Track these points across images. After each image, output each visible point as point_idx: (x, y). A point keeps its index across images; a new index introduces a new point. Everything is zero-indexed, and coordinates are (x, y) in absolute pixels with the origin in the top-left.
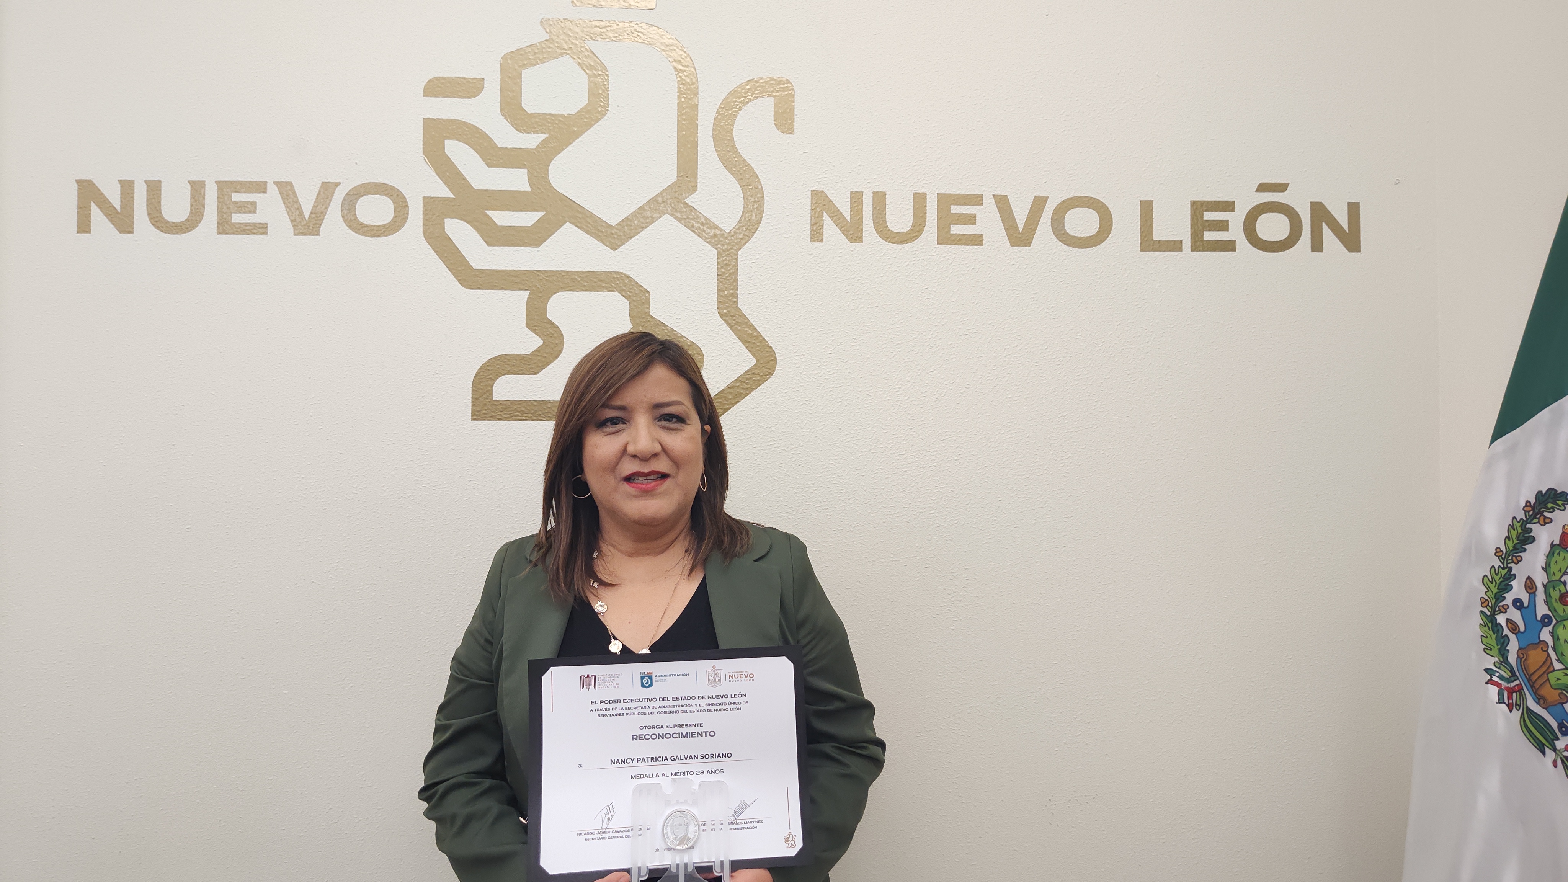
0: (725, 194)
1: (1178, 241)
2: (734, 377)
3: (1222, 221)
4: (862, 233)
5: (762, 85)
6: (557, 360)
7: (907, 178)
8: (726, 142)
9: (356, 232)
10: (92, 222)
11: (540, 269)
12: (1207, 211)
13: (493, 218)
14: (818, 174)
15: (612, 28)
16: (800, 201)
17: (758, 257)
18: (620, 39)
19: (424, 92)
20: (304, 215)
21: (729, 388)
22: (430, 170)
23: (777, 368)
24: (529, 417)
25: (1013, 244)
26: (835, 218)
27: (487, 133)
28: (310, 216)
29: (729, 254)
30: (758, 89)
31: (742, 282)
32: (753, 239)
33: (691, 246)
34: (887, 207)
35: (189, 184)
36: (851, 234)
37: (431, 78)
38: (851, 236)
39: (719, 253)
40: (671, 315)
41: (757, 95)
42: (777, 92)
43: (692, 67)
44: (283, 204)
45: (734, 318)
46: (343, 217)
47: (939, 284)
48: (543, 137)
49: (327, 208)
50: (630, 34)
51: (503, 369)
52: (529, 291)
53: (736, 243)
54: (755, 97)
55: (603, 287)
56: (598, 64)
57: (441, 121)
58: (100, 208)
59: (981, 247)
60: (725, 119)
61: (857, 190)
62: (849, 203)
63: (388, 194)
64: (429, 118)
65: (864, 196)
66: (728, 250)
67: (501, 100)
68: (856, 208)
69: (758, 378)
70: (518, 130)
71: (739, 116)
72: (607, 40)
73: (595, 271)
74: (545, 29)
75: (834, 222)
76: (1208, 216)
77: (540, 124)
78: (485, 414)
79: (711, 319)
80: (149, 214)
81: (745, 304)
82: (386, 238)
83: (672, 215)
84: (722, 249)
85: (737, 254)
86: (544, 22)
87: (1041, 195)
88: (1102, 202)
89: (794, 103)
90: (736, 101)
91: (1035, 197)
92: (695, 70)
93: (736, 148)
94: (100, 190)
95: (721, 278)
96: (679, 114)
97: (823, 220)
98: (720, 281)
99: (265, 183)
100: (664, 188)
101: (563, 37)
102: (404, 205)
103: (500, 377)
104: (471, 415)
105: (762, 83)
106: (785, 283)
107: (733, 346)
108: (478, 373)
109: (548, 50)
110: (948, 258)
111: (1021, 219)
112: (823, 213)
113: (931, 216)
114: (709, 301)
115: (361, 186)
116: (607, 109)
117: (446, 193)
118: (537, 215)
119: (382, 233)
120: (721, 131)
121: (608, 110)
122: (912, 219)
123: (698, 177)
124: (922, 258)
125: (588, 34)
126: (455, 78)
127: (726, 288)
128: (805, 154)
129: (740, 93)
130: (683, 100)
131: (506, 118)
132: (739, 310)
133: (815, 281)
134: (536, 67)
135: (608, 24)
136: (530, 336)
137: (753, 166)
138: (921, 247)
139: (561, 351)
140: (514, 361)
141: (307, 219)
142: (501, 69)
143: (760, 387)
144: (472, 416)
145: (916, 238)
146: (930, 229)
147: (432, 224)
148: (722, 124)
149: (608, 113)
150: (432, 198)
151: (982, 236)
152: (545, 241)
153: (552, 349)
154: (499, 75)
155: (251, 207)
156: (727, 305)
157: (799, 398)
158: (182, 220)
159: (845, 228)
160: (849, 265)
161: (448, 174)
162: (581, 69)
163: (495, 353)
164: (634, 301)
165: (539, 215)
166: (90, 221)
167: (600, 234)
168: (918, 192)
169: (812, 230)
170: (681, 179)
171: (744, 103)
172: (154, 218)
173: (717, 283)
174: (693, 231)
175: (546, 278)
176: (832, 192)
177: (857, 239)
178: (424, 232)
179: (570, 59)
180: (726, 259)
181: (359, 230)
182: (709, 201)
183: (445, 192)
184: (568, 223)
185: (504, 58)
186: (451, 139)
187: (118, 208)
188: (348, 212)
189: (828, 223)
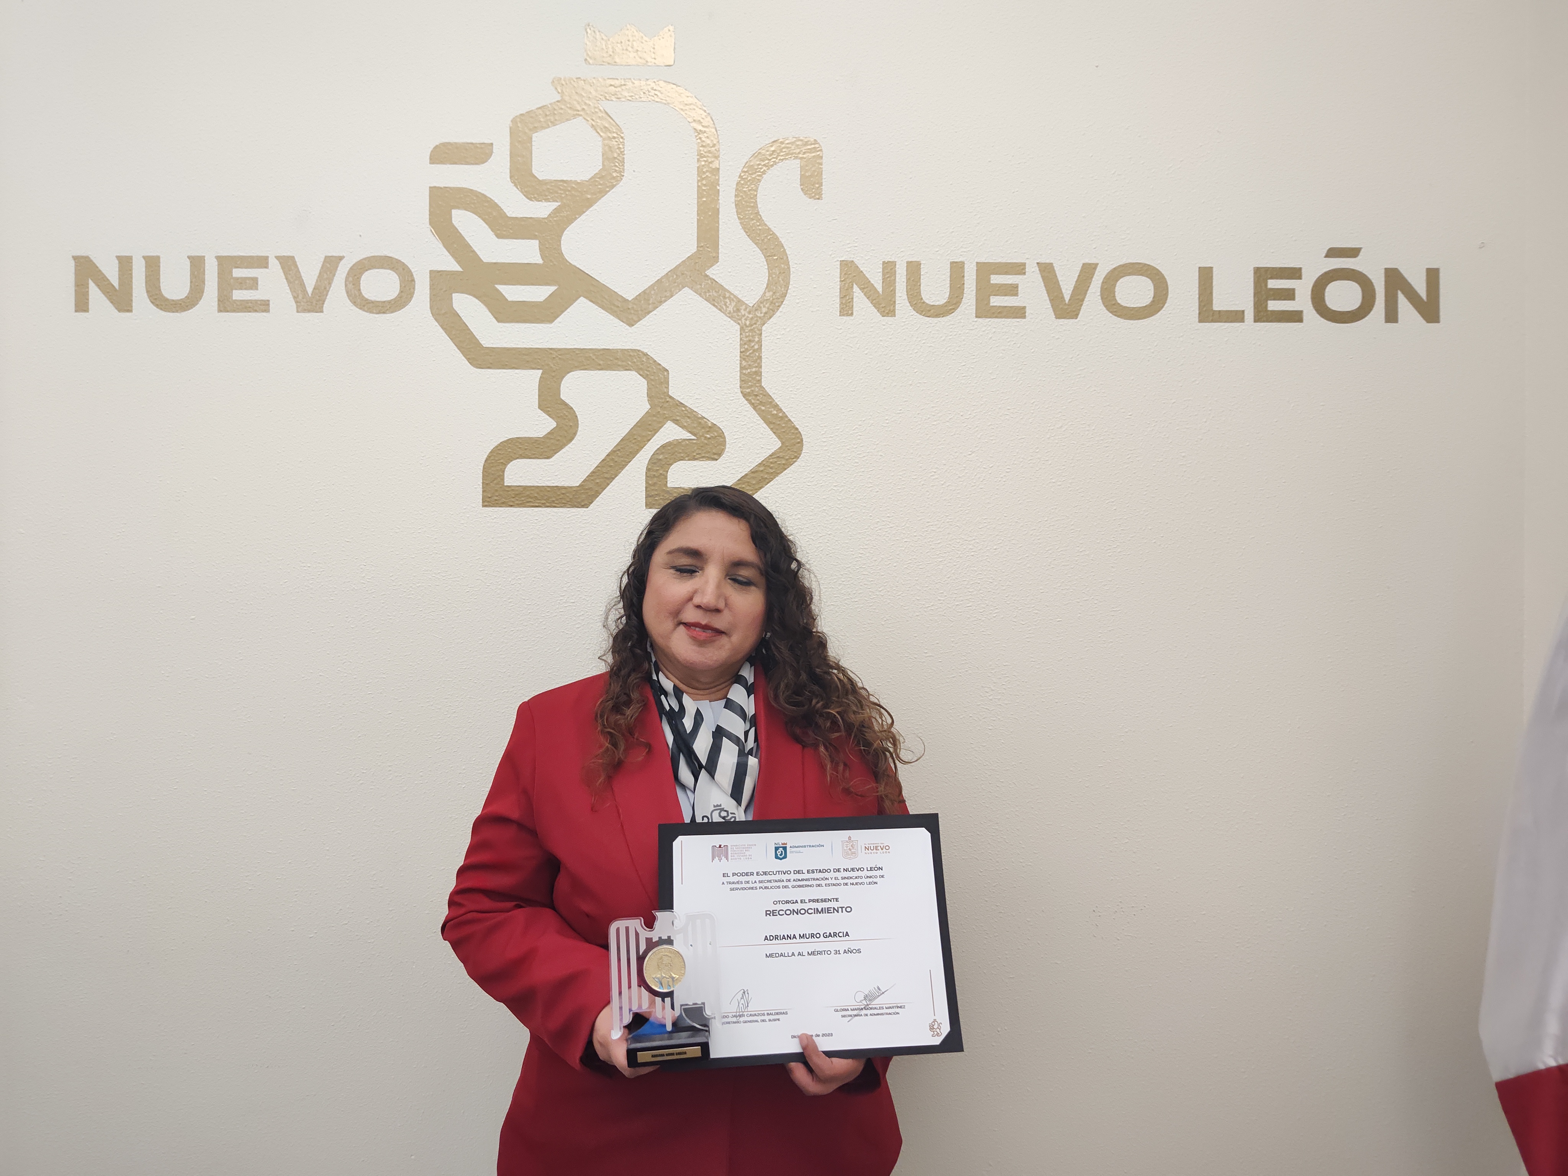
0: (749, 266)
1: (1240, 311)
2: (757, 460)
3: (1289, 289)
4: (894, 306)
5: (787, 146)
6: (571, 444)
7: (944, 246)
8: (749, 209)
9: (361, 309)
10: (90, 300)
11: (553, 347)
12: (1271, 278)
13: (504, 293)
14: (848, 242)
15: (627, 87)
16: (828, 272)
17: (783, 332)
18: (637, 99)
19: (431, 159)
20: (307, 292)
21: (752, 472)
22: (437, 242)
23: (803, 451)
24: (545, 503)
25: (1058, 317)
26: (865, 290)
27: (496, 201)
28: (313, 292)
29: (752, 330)
30: (784, 150)
31: (766, 360)
32: (778, 314)
33: (712, 321)
34: (922, 277)
35: (188, 260)
36: (883, 307)
37: (437, 144)
38: (883, 310)
39: (742, 329)
40: (691, 395)
41: (782, 158)
42: (804, 153)
43: (712, 128)
44: (285, 280)
45: (758, 398)
46: (347, 292)
47: (977, 360)
48: (555, 205)
49: (330, 284)
50: (647, 92)
51: (515, 453)
52: (541, 371)
53: (760, 318)
54: (780, 160)
55: (619, 365)
56: (614, 126)
57: (448, 189)
58: (98, 286)
59: (1024, 320)
60: (749, 183)
61: (890, 260)
62: (881, 274)
63: (393, 268)
64: (435, 187)
65: (897, 266)
66: (752, 325)
67: (510, 166)
68: (889, 279)
69: (784, 462)
70: (528, 198)
71: (763, 181)
72: (623, 100)
73: (611, 348)
74: (556, 89)
75: (864, 294)
76: (1273, 284)
77: (551, 191)
78: (496, 500)
79: (732, 398)
80: (148, 292)
81: (768, 383)
82: (392, 314)
83: (692, 288)
84: (745, 324)
85: (761, 330)
86: (557, 82)
87: (1089, 262)
88: (1157, 269)
89: (822, 165)
90: (759, 165)
91: (1084, 264)
92: (716, 131)
93: (760, 215)
94: (97, 267)
95: (744, 355)
96: (699, 178)
97: (853, 292)
98: (742, 358)
99: (268, 257)
100: (684, 259)
101: (577, 98)
102: (410, 280)
103: (512, 461)
104: (481, 501)
105: (788, 144)
106: (812, 359)
107: (757, 427)
108: (489, 457)
109: (562, 111)
110: (987, 332)
111: (1067, 287)
112: (853, 285)
113: (969, 287)
114: (731, 380)
115: (365, 259)
116: (622, 174)
117: (453, 266)
118: (549, 290)
119: (387, 310)
120: (744, 197)
121: (623, 176)
122: (949, 290)
123: (720, 247)
124: (960, 332)
125: (602, 93)
126: (463, 143)
127: (749, 365)
128: (834, 221)
129: (764, 155)
130: (703, 163)
131: (516, 185)
132: (763, 389)
133: (843, 358)
134: (547, 130)
135: (623, 83)
136: (543, 418)
137: (778, 235)
138: (959, 321)
139: (575, 434)
140: (526, 444)
141: (310, 295)
142: (511, 133)
143: (785, 472)
144: (483, 502)
145: (953, 311)
146: (968, 301)
147: (440, 300)
148: (745, 189)
149: (624, 178)
150: (439, 272)
151: (1024, 308)
152: (558, 317)
153: (566, 431)
154: (508, 139)
155: (252, 284)
156: (750, 384)
157: (827, 483)
158: (181, 298)
159: (877, 300)
160: (881, 340)
161: (455, 246)
162: (594, 132)
163: (506, 436)
164: (652, 380)
165: (552, 289)
166: (88, 300)
167: (615, 309)
168: (955, 261)
169: (841, 303)
170: (701, 249)
171: (769, 167)
172: (153, 295)
173: (740, 361)
174: (714, 305)
175: (560, 357)
176: (863, 262)
177: (890, 312)
178: (431, 308)
179: (583, 120)
180: (749, 336)
181: (364, 306)
182: (731, 273)
183: (451, 265)
184: (582, 297)
185: (514, 121)
186: (458, 208)
187: (116, 285)
188: (353, 286)
189: (858, 295)
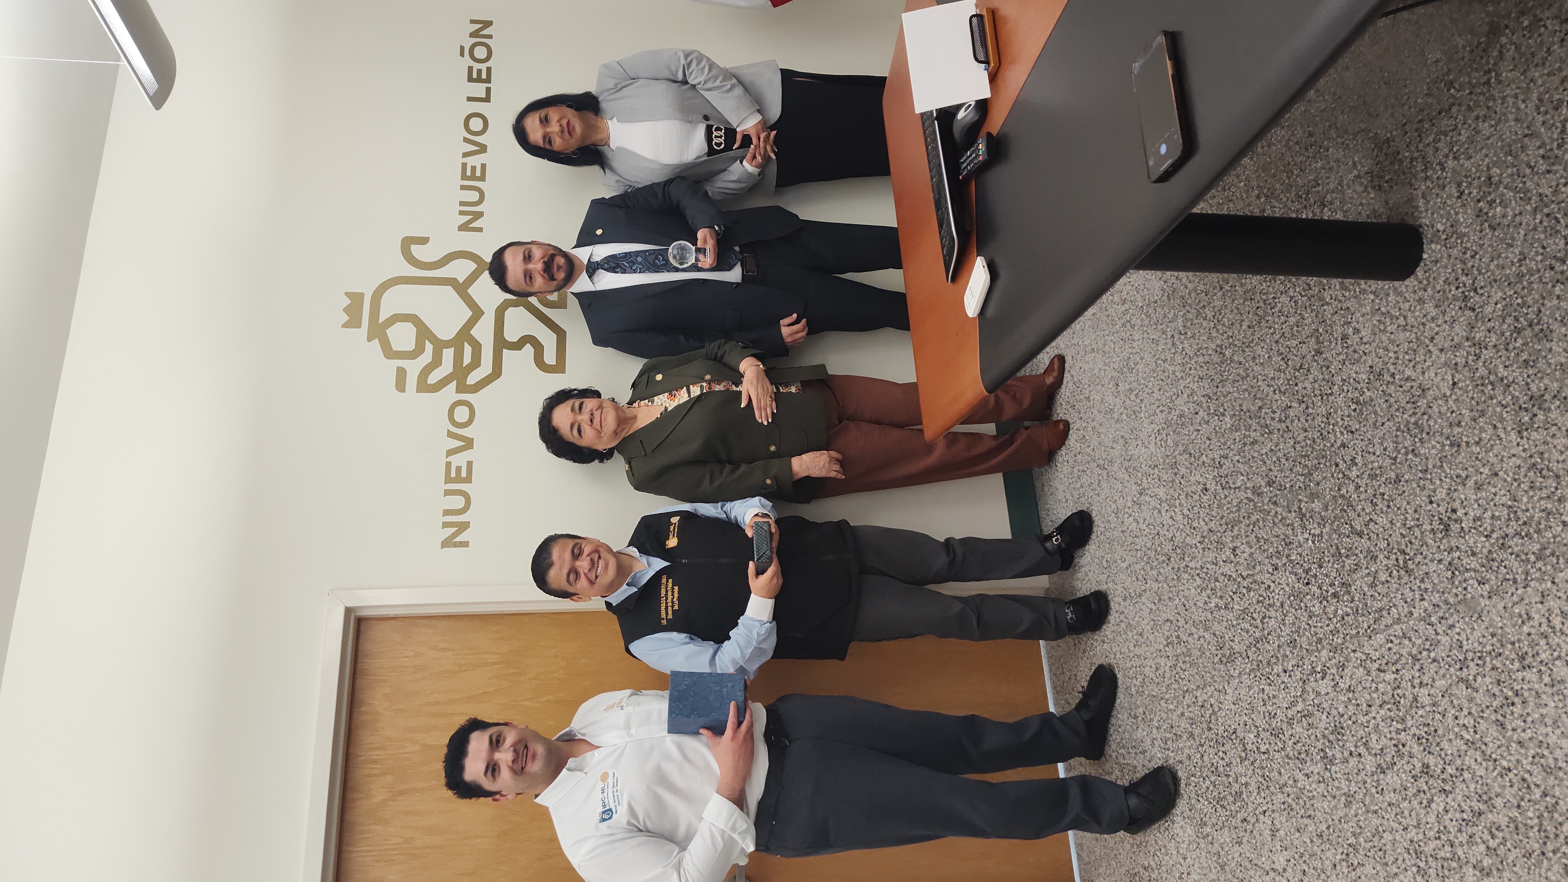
1: (486, 89)
3: (477, 71)
4: (479, 211)
6: (536, 337)
7: (453, 193)
8: (433, 266)
9: (472, 424)
10: (463, 540)
11: (493, 344)
12: (472, 76)
13: (467, 364)
14: (450, 228)
16: (463, 236)
19: (403, 392)
25: (486, 152)
26: (471, 222)
27: (424, 366)
30: (406, 251)
32: (480, 255)
34: (467, 200)
35: (445, 496)
36: (479, 216)
37: (396, 389)
38: (482, 213)
41: (410, 252)
42: (407, 242)
44: (458, 454)
46: (465, 428)
47: (504, 182)
48: (427, 342)
49: (461, 435)
51: (541, 360)
55: (502, 318)
56: (392, 317)
57: (418, 385)
58: (456, 537)
59: (487, 166)
60: (421, 265)
61: (458, 214)
62: (464, 216)
63: (454, 409)
64: (417, 390)
65: (462, 210)
67: (408, 360)
68: (467, 214)
70: (423, 353)
71: (420, 259)
72: (379, 314)
73: (494, 321)
74: (371, 340)
76: (475, 76)
77: (421, 343)
78: (562, 367)
80: (460, 515)
82: (475, 409)
83: (467, 289)
85: (487, 261)
87: (462, 138)
88: (467, 116)
90: (412, 260)
91: (462, 142)
92: (400, 276)
93: (436, 261)
94: (448, 537)
97: (472, 227)
99: (447, 462)
101: (377, 332)
102: (460, 402)
103: (545, 361)
105: (403, 250)
108: (542, 369)
110: (491, 180)
111: (474, 148)
112: (468, 227)
113: (471, 183)
115: (449, 420)
117: (454, 384)
118: (466, 346)
119: (473, 414)
120: (427, 266)
122: (472, 191)
123: (449, 277)
124: (491, 187)
126: (396, 379)
128: (440, 233)
129: (408, 259)
131: (417, 358)
134: (392, 344)
138: (486, 188)
139: (533, 336)
140: (537, 355)
141: (465, 444)
142: (392, 360)
144: (563, 373)
145: (482, 190)
146: (478, 185)
147: (470, 390)
148: (423, 267)
149: (416, 314)
150: (456, 389)
151: (481, 164)
152: (479, 342)
153: (531, 338)
154: (395, 360)
155: (459, 469)
158: (464, 499)
159: (476, 218)
160: (494, 217)
161: (445, 382)
162: (394, 325)
164: (509, 305)
165: (466, 344)
166: (466, 542)
167: (476, 319)
168: (460, 188)
169: (474, 230)
170: (451, 285)
171: (413, 257)
172: (462, 512)
175: (497, 342)
176: (458, 224)
179: (388, 331)
181: (471, 421)
185: (386, 358)
186: (427, 382)
187: (456, 529)
188: (462, 426)
189: (474, 225)
